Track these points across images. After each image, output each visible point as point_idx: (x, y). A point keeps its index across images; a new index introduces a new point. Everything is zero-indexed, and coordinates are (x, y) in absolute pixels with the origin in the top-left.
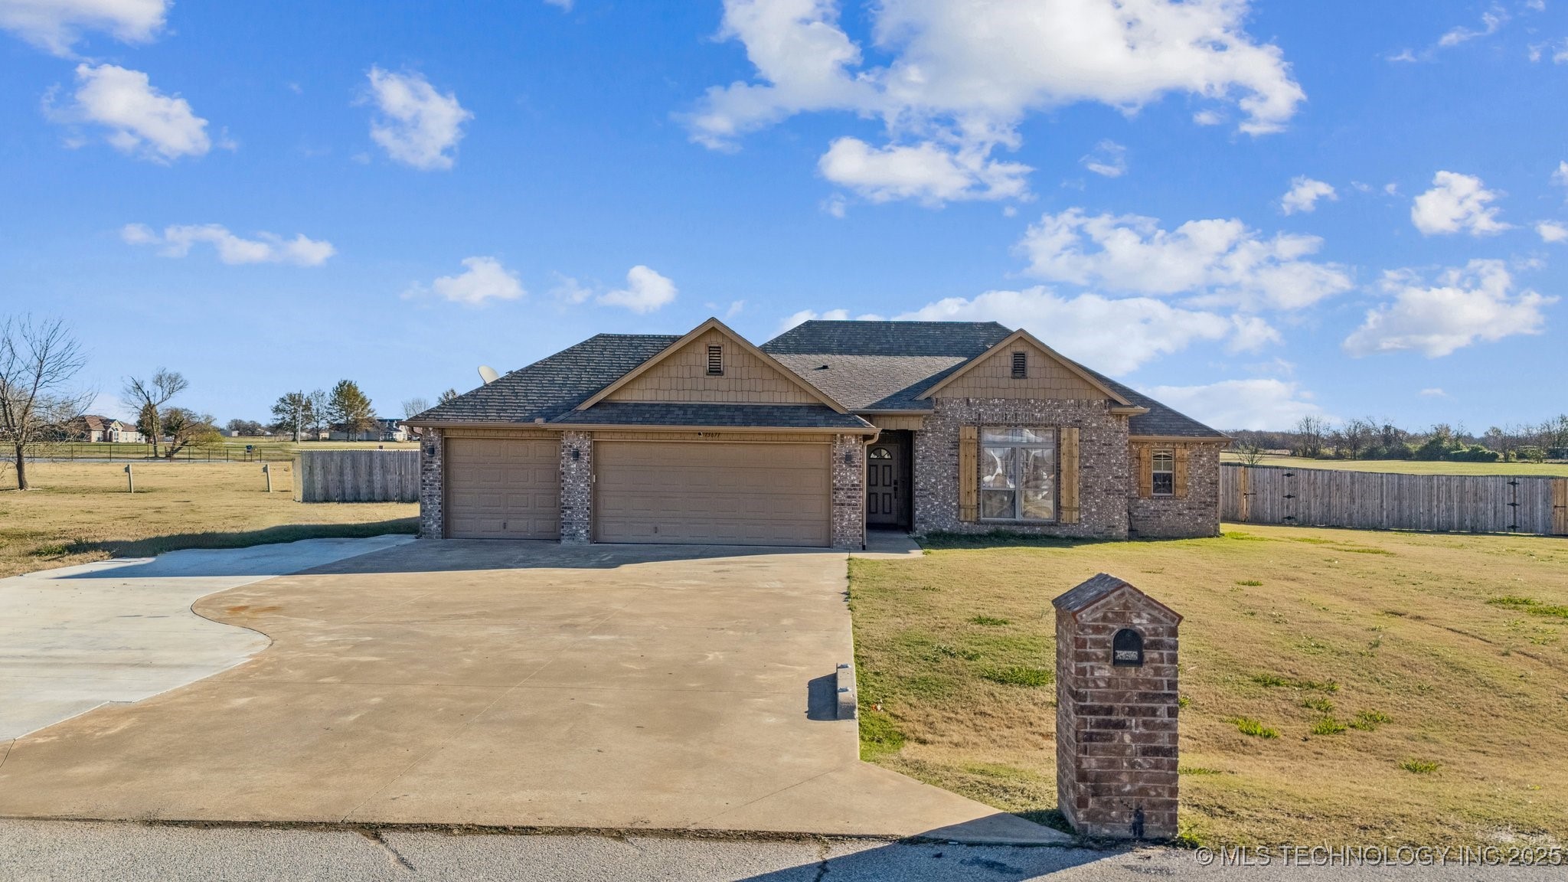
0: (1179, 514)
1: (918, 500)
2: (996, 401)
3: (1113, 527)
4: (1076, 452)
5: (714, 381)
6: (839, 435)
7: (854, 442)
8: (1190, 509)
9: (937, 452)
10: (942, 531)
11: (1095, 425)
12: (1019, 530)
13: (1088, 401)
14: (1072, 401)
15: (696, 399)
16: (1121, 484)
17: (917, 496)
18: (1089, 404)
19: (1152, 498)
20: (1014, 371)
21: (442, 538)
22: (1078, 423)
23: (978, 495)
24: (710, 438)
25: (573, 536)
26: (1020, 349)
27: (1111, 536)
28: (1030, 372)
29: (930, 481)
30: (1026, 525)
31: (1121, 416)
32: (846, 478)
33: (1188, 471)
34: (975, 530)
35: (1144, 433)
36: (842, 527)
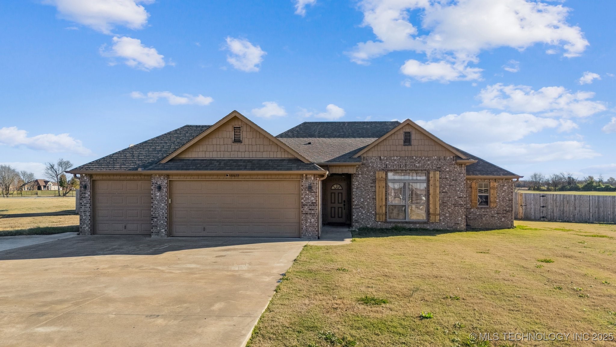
0: (492, 217)
1: (354, 210)
2: (395, 158)
3: (458, 224)
4: (438, 184)
5: (237, 146)
6: (304, 175)
7: (313, 179)
8: (498, 213)
9: (364, 185)
10: (366, 226)
11: (448, 170)
12: (408, 226)
13: (444, 157)
14: (436, 157)
15: (227, 156)
16: (462, 201)
17: (354, 209)
18: (445, 159)
19: (478, 208)
20: (405, 142)
21: (91, 234)
22: (439, 169)
23: (386, 207)
24: (234, 177)
25: (158, 233)
26: (408, 130)
27: (457, 229)
28: (413, 142)
29: (360, 200)
30: (411, 223)
31: (462, 165)
32: (309, 199)
33: (497, 194)
34: (385, 226)
35: (474, 174)
36: (307, 226)
